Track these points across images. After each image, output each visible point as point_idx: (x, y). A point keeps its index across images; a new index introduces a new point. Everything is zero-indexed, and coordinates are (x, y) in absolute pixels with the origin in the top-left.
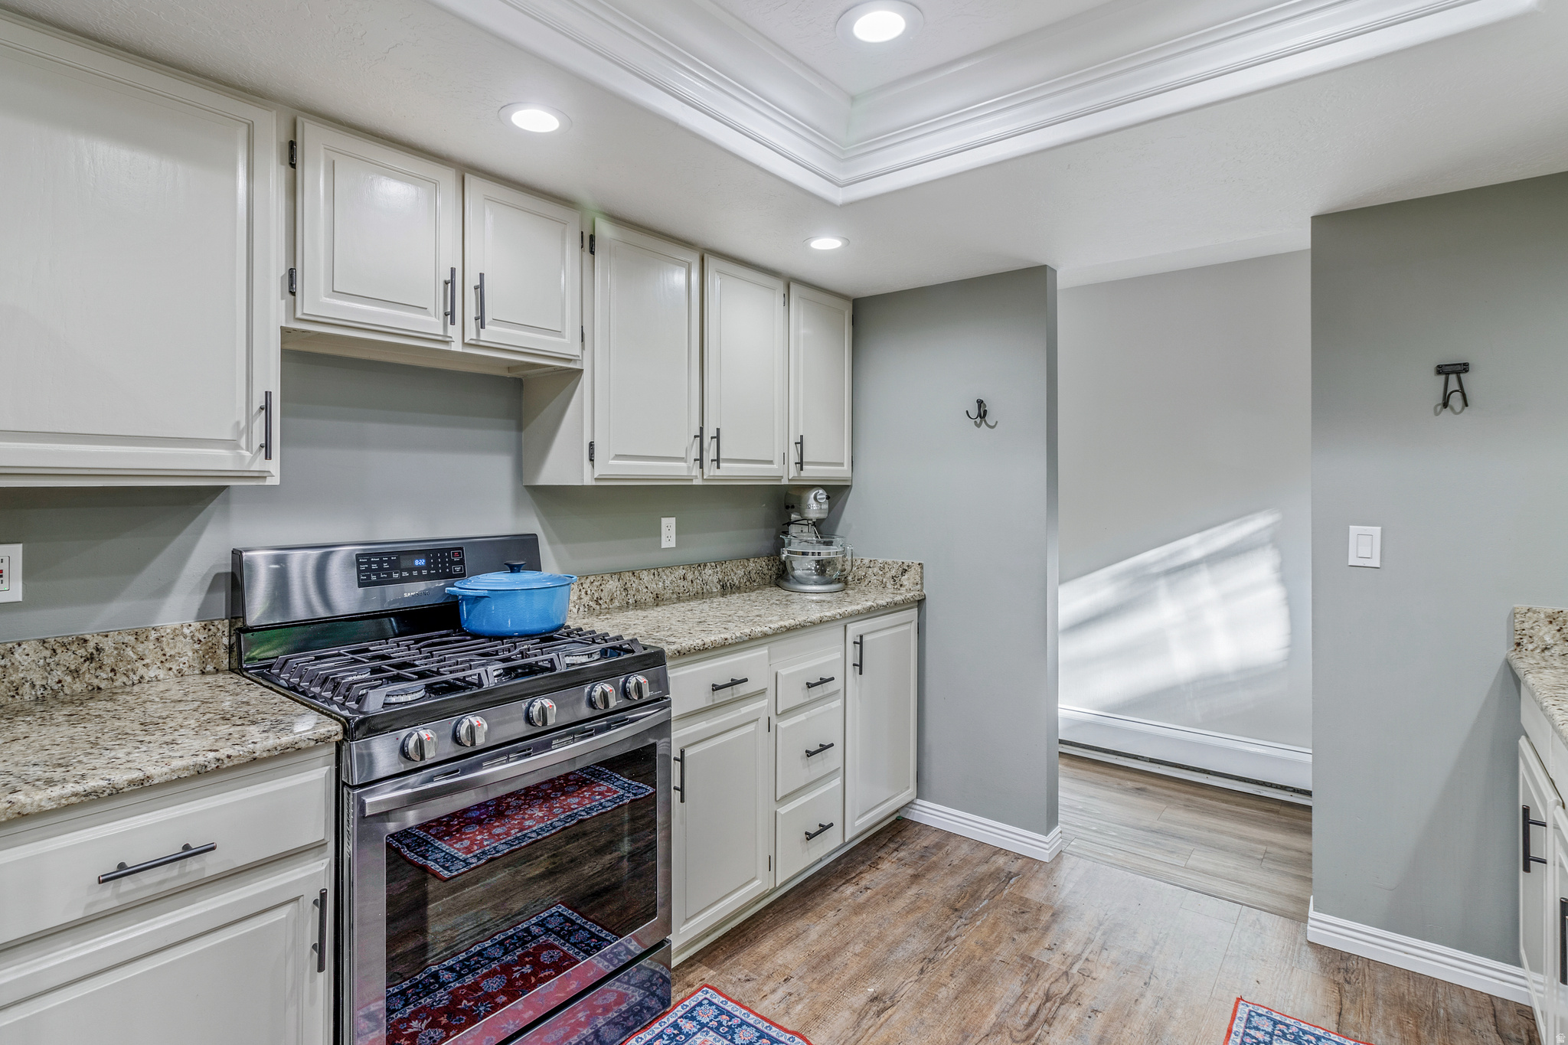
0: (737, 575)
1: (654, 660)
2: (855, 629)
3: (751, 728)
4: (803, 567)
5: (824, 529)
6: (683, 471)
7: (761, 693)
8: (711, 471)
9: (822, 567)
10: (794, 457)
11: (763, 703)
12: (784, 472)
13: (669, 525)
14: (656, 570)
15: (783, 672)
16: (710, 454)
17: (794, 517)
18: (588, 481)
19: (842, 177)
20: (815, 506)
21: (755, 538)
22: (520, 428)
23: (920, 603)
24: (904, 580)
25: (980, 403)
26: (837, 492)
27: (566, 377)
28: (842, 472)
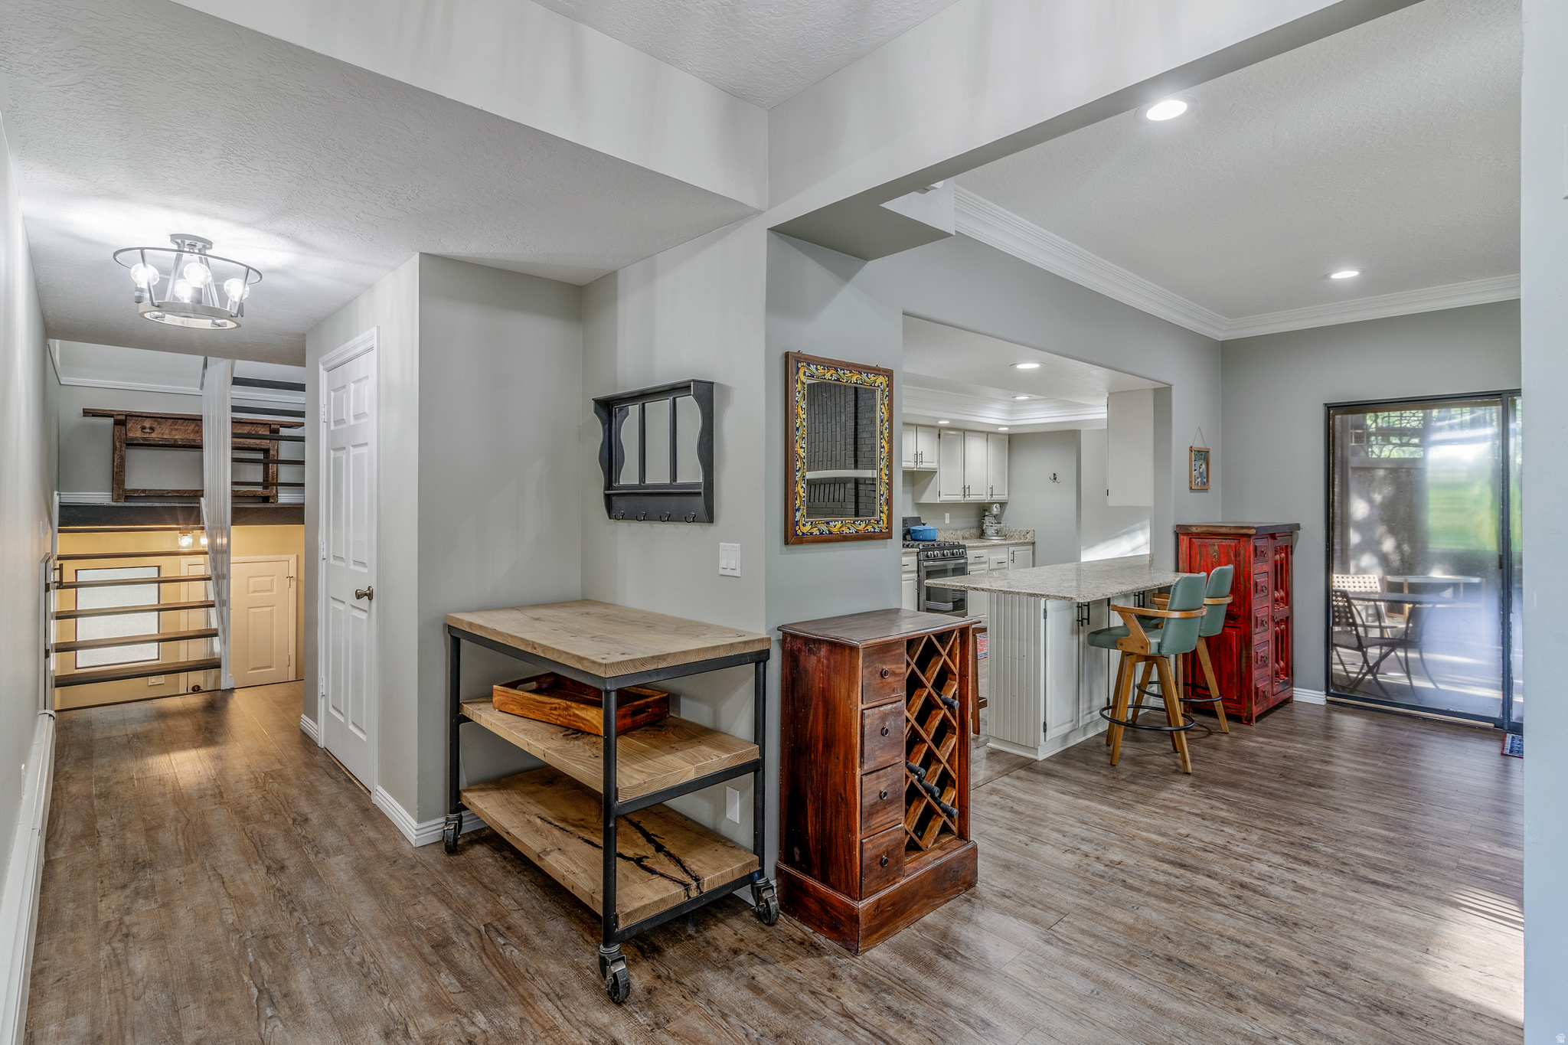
0: (967, 535)
1: (964, 547)
2: (1011, 549)
3: (983, 571)
4: (990, 531)
5: (998, 518)
6: (959, 498)
7: (985, 563)
8: (967, 498)
9: (998, 532)
10: (989, 493)
11: (987, 565)
12: (985, 498)
13: (947, 515)
14: (945, 530)
15: (991, 558)
16: (967, 493)
17: (987, 514)
18: (938, 502)
19: (1011, 418)
20: (995, 510)
21: (973, 522)
22: (913, 486)
23: (1034, 543)
24: (1028, 536)
25: (1054, 474)
26: (1003, 504)
27: (931, 474)
28: (1003, 498)
